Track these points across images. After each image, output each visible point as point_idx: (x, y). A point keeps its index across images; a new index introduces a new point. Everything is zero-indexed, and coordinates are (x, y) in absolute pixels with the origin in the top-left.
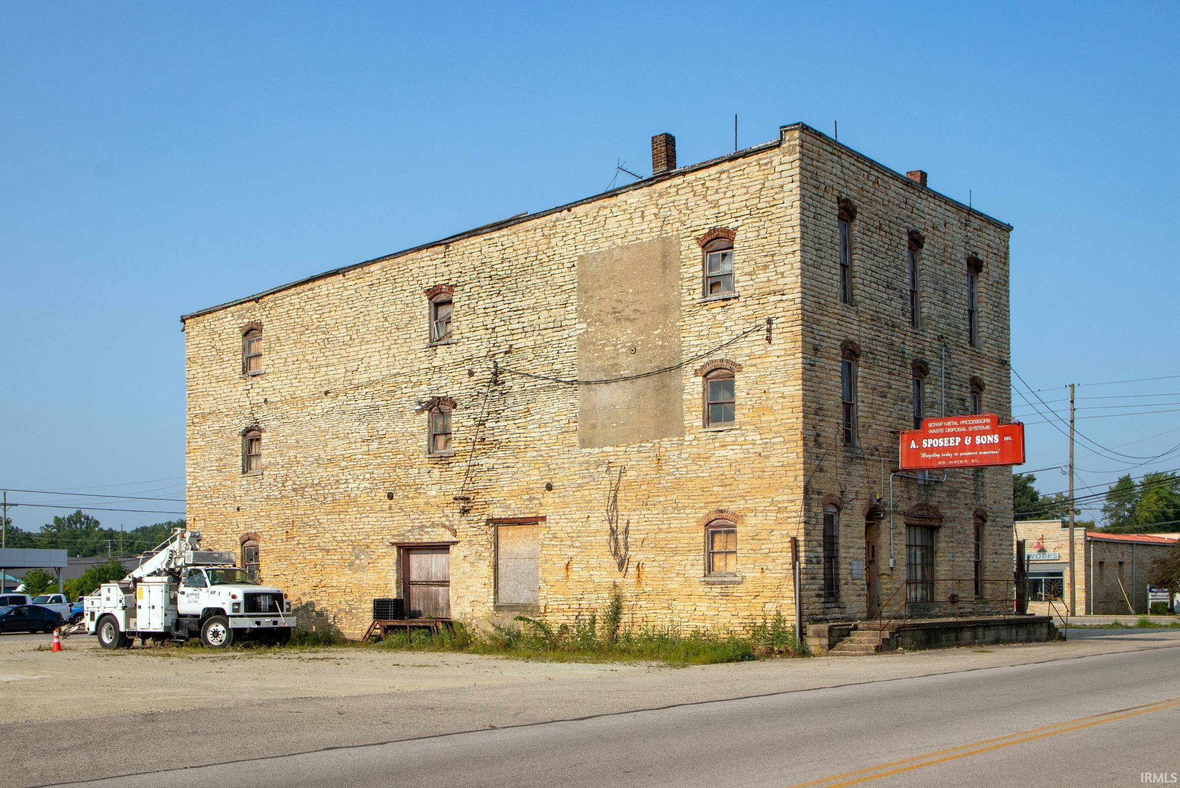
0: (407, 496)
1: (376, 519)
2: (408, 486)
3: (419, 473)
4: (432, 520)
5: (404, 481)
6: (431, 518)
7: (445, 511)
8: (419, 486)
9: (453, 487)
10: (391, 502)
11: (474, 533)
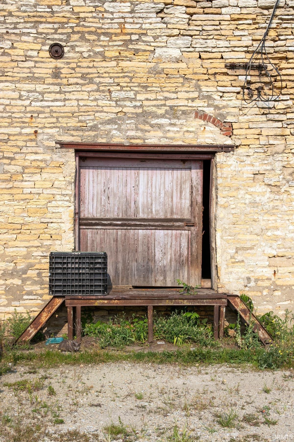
0: (102, 54)
1: (16, 95)
2: (105, 34)
3: (132, 12)
4: (169, 103)
5: (93, 25)
6: (166, 99)
7: (204, 89)
8: (134, 37)
9: (222, 43)
10: (59, 63)
11: (279, 131)
